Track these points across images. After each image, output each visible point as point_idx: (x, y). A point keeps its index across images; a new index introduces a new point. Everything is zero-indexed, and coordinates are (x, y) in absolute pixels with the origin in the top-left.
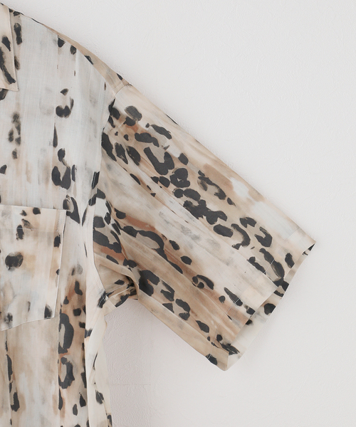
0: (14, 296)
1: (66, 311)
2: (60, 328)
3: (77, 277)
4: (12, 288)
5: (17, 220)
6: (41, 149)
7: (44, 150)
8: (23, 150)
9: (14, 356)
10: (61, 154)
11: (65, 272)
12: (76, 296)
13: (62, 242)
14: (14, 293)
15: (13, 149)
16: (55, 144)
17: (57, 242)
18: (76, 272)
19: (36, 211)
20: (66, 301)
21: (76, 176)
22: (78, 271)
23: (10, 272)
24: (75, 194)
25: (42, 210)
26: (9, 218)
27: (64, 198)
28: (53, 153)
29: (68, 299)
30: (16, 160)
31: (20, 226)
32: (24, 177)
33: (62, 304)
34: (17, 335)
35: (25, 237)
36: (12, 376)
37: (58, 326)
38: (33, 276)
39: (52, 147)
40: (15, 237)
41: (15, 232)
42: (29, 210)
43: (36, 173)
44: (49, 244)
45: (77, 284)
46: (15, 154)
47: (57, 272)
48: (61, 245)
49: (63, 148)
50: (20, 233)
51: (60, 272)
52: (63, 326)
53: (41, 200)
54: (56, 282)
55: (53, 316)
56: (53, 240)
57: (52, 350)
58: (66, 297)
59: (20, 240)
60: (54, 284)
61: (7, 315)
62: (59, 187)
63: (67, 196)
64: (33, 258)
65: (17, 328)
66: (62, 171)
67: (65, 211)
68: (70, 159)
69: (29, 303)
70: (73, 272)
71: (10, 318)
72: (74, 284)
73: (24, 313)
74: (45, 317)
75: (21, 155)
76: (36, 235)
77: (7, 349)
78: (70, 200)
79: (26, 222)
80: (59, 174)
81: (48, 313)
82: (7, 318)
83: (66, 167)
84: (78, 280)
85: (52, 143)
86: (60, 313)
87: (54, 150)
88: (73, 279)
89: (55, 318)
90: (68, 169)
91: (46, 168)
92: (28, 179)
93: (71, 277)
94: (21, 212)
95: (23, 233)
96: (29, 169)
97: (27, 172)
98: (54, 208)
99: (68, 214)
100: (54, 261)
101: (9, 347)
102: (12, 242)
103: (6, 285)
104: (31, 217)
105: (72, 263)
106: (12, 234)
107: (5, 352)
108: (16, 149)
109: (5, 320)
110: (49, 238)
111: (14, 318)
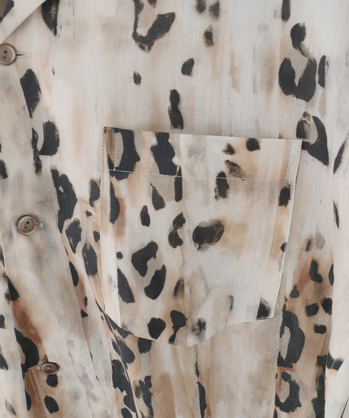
0: (208, 291)
1: (293, 308)
2: (282, 332)
3: (315, 253)
4: (204, 278)
5: (218, 163)
6: (259, 26)
7: (264, 27)
8: (225, 27)
9: (208, 382)
10: (298, 34)
11: (295, 247)
12: (311, 283)
13: (292, 196)
14: (206, 286)
15: (205, 27)
16: (285, 15)
17: (285, 197)
18: (314, 245)
19: (253, 145)
20: (295, 293)
21: (327, 78)
22: (317, 243)
23: (200, 253)
24: (323, 112)
25: (263, 143)
26: (202, 159)
27: (299, 117)
28: (281, 32)
29: (298, 289)
30: (212, 47)
31: (222, 175)
32: (226, 80)
33: (288, 297)
34: (212, 349)
35: (231, 193)
36: (206, 411)
37: (279, 330)
38: (239, 257)
39: (279, 20)
40: (213, 194)
41: (213, 184)
42: (239, 143)
43: (250, 71)
44: (271, 202)
45: (315, 265)
46: (209, 37)
47: (283, 248)
48: (291, 203)
49: (300, 21)
50: (222, 187)
51: (287, 248)
52: (287, 330)
53: (257, 122)
54: (280, 264)
55: (272, 315)
56: (277, 195)
57: (267, 362)
58: (295, 287)
59: (221, 200)
60: (276, 266)
61: (196, 322)
62: (292, 98)
63: (305, 115)
64: (243, 227)
65: (212, 338)
66: (299, 67)
67: (300, 142)
68: (316, 45)
69: (232, 298)
70: (309, 245)
71: (202, 325)
72: (309, 265)
73: (223, 314)
74: (259, 317)
75: (221, 37)
76: (250, 189)
77: (198, 373)
78: (312, 122)
79: (233, 167)
80: (293, 73)
81: (263, 312)
82: (197, 327)
83: (305, 61)
84: (317, 258)
85: (279, 13)
86: (284, 310)
87: (283, 27)
88: (307, 258)
89: (275, 318)
90: (311, 63)
91: (268, 63)
92: (235, 84)
93: (305, 253)
94: (224, 147)
95: (227, 187)
96: (236, 64)
97: (233, 71)
98: (280, 137)
99: (305, 146)
100: (278, 229)
101: (202, 369)
102: (206, 203)
103: (194, 274)
104: (242, 157)
105: (308, 231)
106: (208, 189)
107: (196, 379)
108: (210, 28)
109: (194, 330)
110: (272, 192)
111: (208, 326)
